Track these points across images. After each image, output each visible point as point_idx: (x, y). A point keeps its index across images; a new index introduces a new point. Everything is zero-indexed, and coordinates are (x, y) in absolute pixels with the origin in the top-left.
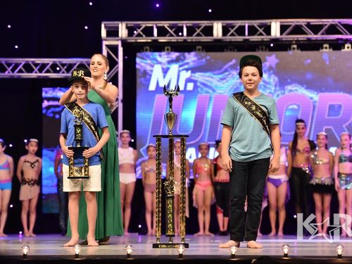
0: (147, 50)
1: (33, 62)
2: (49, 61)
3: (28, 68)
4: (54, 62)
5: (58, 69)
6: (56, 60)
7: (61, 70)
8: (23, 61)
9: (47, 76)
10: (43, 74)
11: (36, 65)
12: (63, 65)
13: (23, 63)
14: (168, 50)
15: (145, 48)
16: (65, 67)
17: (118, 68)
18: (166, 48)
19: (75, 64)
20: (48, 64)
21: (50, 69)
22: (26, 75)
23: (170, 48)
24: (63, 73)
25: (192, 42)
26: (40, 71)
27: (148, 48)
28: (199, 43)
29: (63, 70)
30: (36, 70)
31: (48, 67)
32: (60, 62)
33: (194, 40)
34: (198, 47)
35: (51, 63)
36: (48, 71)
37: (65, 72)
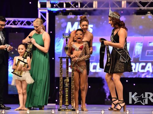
0: (60, 14)
6: (16, 19)
7: (17, 24)
9: (10, 27)
12: (19, 21)
14: (71, 14)
15: (59, 13)
16: (20, 22)
17: (46, 23)
18: (70, 13)
19: (25, 21)
20: (11, 21)
21: (12, 23)
23: (72, 13)
24: (19, 25)
25: (83, 10)
26: (8, 24)
27: (61, 13)
28: (86, 11)
29: (19, 24)
31: (11, 22)
32: (17, 20)
33: (84, 10)
34: (86, 13)
35: (13, 20)
36: (11, 24)
37: (20, 25)
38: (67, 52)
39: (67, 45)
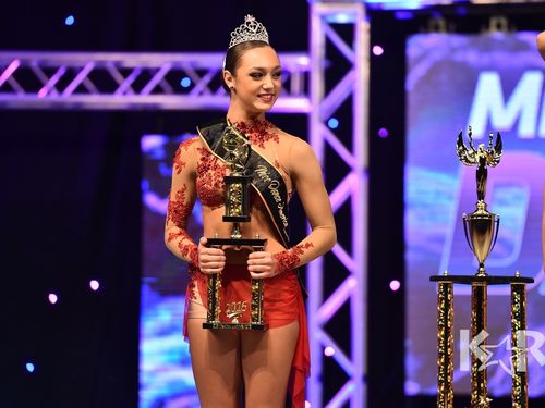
0: (437, 28)
1: (118, 65)
2: (162, 61)
3: (103, 80)
4: (176, 63)
5: (185, 82)
6: (185, 59)
7: (193, 85)
8: (88, 61)
10: (145, 98)
11: (126, 72)
12: (202, 72)
13: (89, 68)
14: (499, 27)
16: (207, 78)
17: (354, 81)
18: (493, 22)
20: (158, 70)
21: (165, 84)
22: (96, 100)
23: (504, 22)
24: (201, 93)
26: (137, 87)
29: (201, 85)
30: (126, 84)
31: (158, 79)
32: (192, 64)
35: (166, 68)
36: (158, 90)
37: (208, 91)
38: (482, 244)
39: (481, 203)
